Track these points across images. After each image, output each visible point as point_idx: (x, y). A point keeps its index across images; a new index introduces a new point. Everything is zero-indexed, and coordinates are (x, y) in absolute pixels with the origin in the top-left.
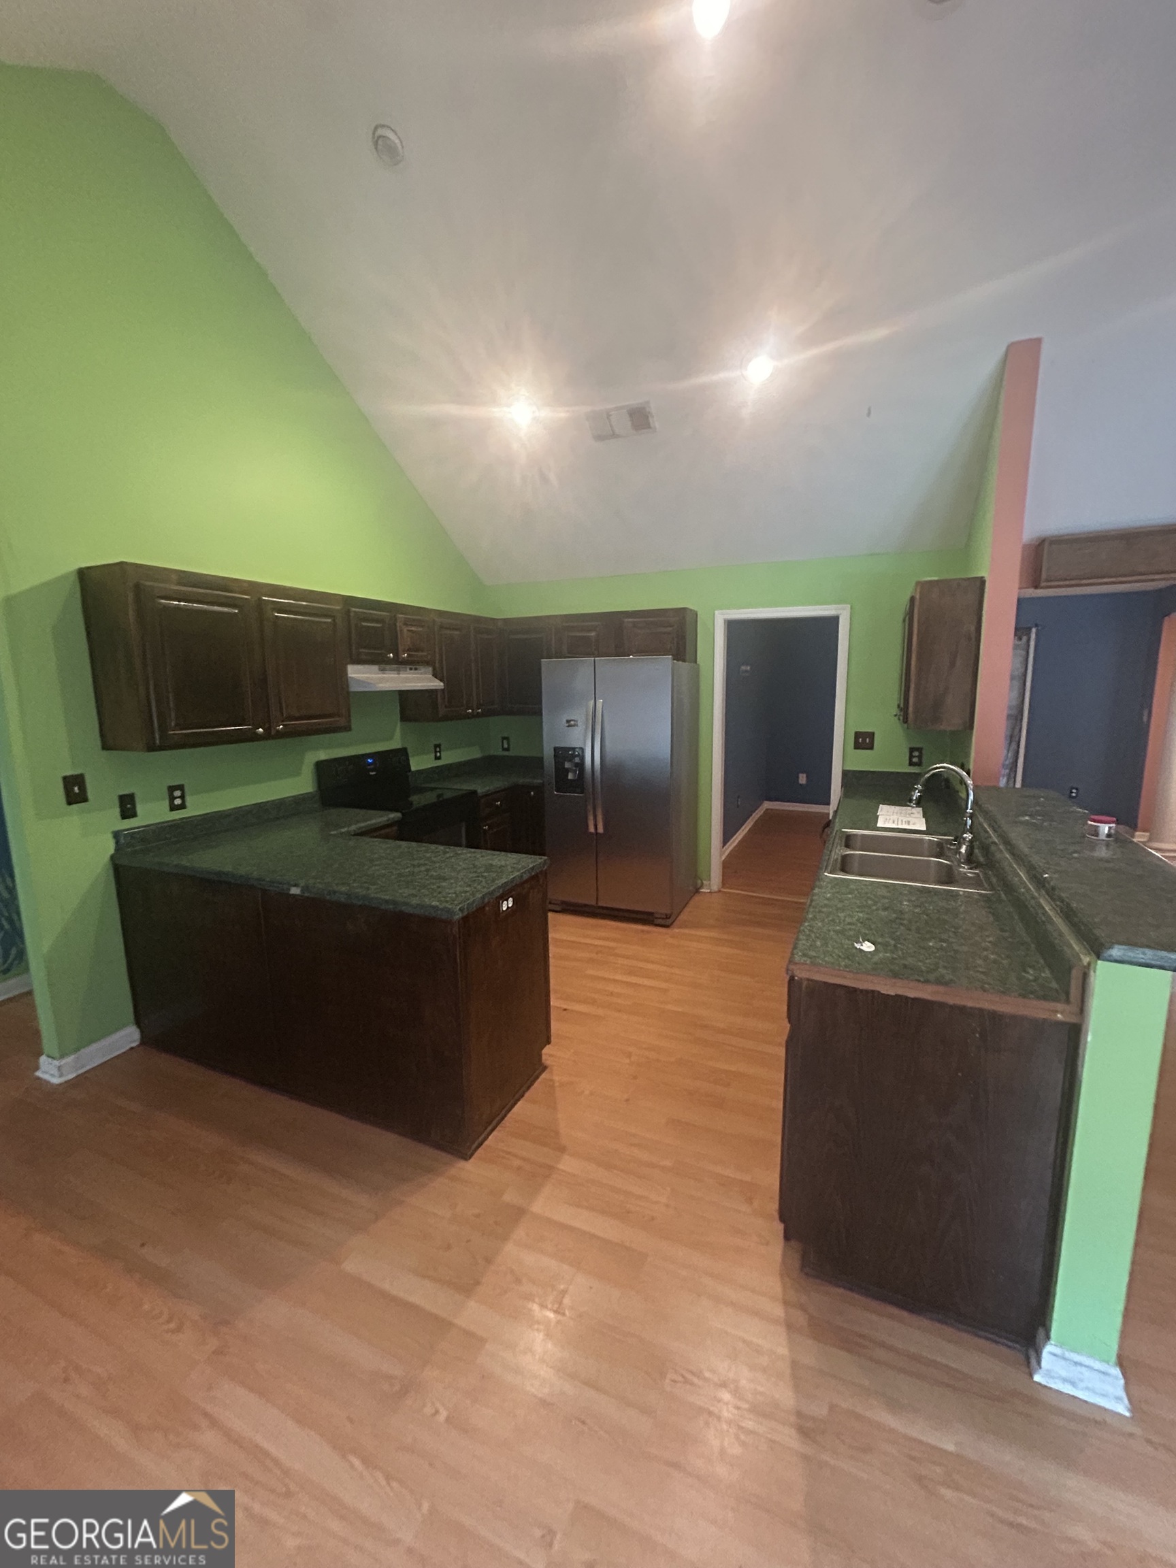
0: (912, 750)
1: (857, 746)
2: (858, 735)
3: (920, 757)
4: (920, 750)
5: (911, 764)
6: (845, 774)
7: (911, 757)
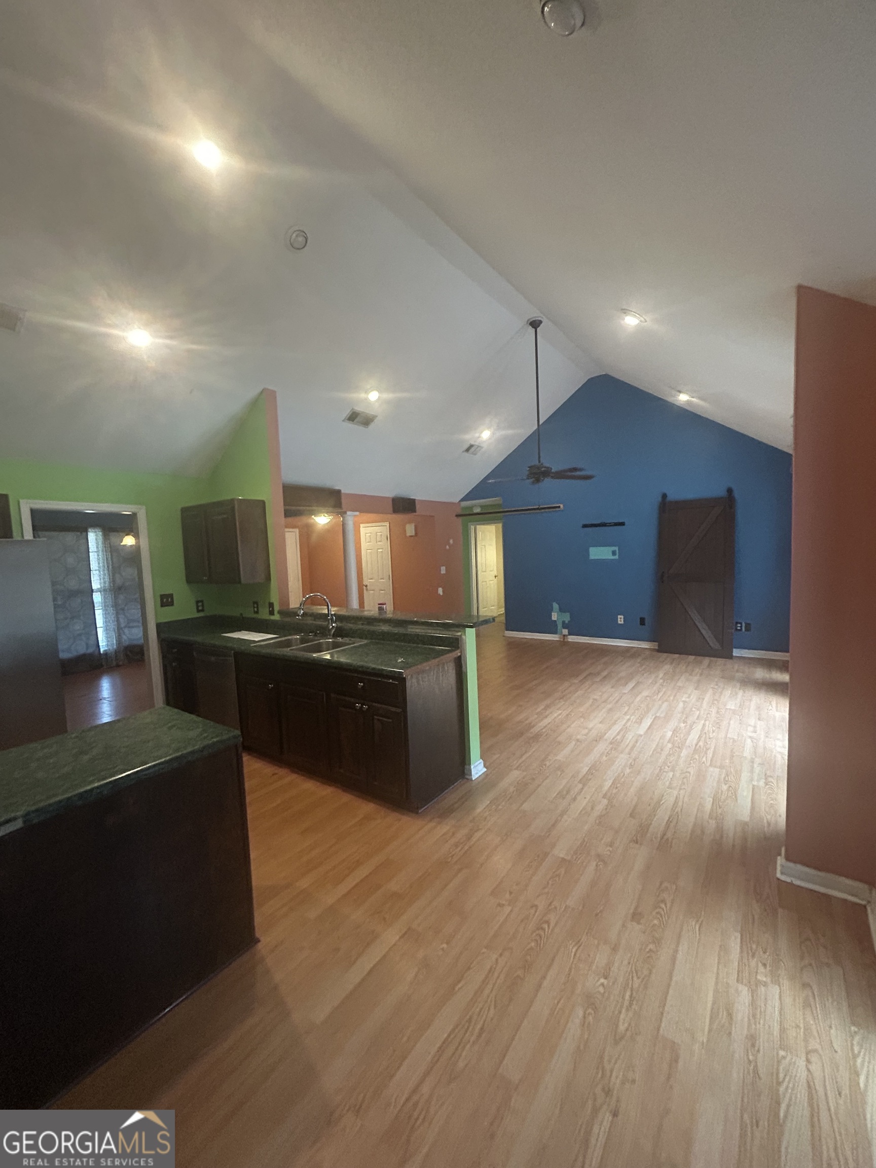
0: (197, 602)
1: (163, 605)
2: (162, 597)
3: (203, 606)
4: (202, 601)
5: (198, 611)
6: (159, 626)
7: (198, 607)
